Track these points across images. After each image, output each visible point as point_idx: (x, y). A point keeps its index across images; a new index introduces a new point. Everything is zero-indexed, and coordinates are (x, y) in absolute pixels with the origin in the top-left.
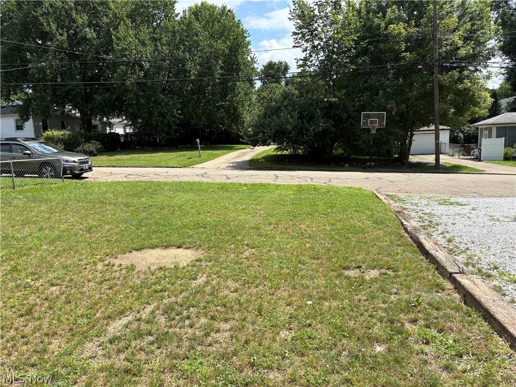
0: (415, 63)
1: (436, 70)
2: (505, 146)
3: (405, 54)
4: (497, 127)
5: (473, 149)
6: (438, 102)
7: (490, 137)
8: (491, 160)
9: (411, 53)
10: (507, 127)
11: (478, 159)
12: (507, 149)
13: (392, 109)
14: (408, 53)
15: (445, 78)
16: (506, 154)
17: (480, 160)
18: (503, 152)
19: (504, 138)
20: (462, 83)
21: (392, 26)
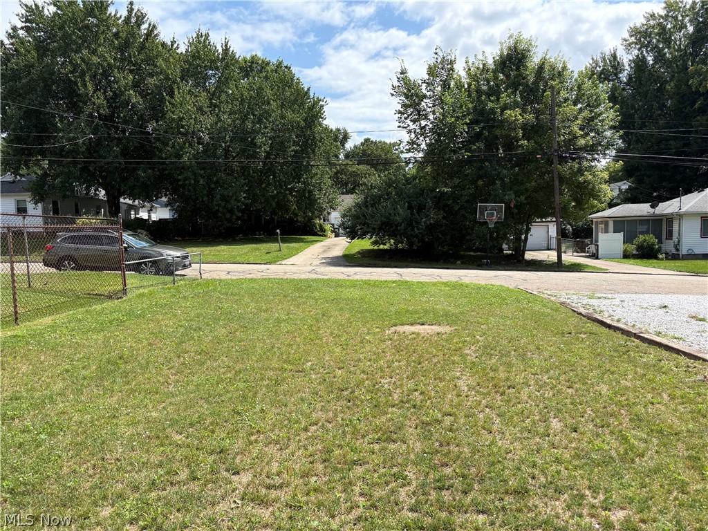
0: (533, 153)
1: (556, 160)
2: (624, 242)
3: (522, 142)
4: (614, 221)
5: (588, 245)
6: (558, 194)
7: (607, 231)
8: (610, 258)
9: (528, 141)
10: (624, 221)
11: (595, 256)
12: (626, 245)
13: (511, 201)
14: (526, 142)
15: (565, 169)
16: (625, 251)
17: (597, 258)
18: (622, 249)
19: (622, 233)
20: (583, 175)
21: (509, 112)
